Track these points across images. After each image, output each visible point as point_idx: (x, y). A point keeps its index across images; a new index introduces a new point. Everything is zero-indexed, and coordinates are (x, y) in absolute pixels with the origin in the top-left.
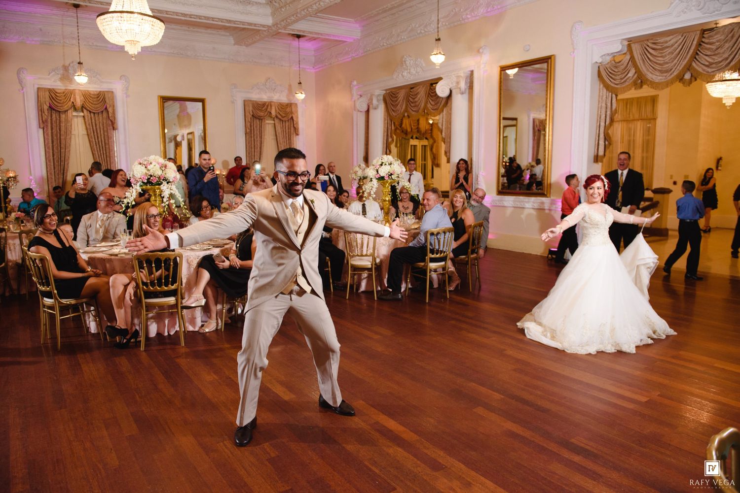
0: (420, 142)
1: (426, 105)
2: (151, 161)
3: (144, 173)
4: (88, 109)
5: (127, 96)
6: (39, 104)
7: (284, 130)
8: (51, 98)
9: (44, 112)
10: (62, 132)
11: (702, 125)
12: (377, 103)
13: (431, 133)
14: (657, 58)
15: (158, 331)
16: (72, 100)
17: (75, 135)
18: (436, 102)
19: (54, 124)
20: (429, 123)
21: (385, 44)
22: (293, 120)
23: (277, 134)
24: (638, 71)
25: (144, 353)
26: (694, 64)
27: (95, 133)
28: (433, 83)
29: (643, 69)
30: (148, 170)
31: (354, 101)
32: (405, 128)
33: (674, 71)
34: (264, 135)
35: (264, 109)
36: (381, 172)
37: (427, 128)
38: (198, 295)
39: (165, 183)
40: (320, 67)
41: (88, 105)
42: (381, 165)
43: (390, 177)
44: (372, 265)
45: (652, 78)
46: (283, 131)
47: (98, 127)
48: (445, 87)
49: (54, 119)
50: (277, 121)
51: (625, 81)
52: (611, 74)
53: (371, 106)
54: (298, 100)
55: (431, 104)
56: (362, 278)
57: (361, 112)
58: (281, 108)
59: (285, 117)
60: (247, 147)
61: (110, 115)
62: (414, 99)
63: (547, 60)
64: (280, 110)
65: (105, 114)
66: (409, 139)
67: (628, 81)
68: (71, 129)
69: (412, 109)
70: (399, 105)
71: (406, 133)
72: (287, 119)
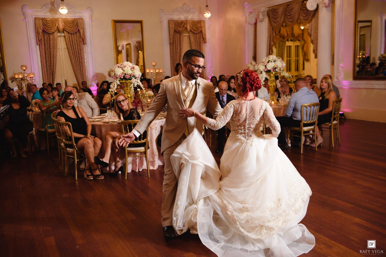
0: (293, 43)
1: (299, 17)
2: (125, 65)
3: (121, 72)
4: (67, 31)
5: (92, 21)
6: (36, 29)
7: (196, 40)
8: (44, 24)
9: (40, 34)
10: (51, 47)
12: (263, 17)
13: (302, 36)
16: (57, 25)
17: (59, 48)
18: (307, 14)
19: (46, 42)
20: (301, 29)
22: (202, 32)
23: (191, 43)
27: (72, 47)
28: (304, 1)
30: (124, 71)
31: (246, 17)
32: (283, 34)
34: (183, 44)
35: (182, 26)
36: (268, 67)
37: (299, 33)
39: (133, 78)
41: (67, 29)
43: (275, 70)
44: (263, 129)
47: (74, 43)
48: (313, 3)
49: (46, 39)
50: (191, 34)
53: (258, 20)
54: (206, 18)
55: (303, 16)
57: (251, 24)
59: (196, 30)
60: (171, 53)
61: (82, 34)
62: (290, 13)
64: (193, 26)
65: (78, 34)
66: (285, 42)
68: (57, 45)
69: (289, 20)
70: (279, 18)
71: (283, 37)
72: (198, 32)
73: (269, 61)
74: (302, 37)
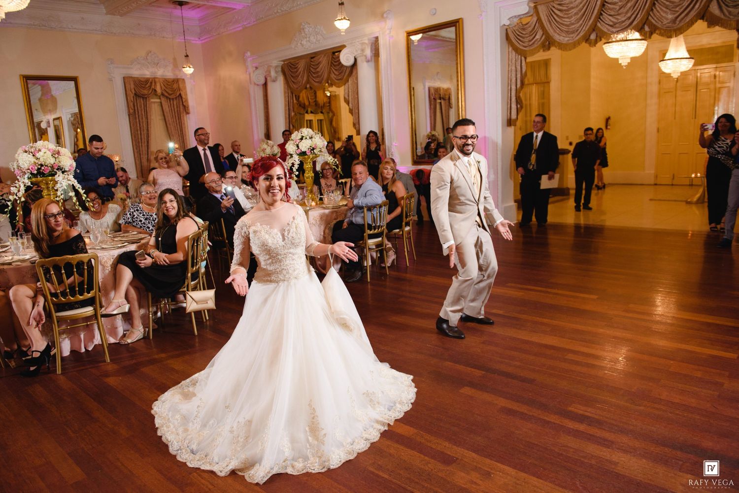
0: (315, 116)
1: (329, 75)
2: (39, 147)
3: (33, 162)
7: (173, 109)
11: (592, 86)
12: (276, 75)
14: (564, 19)
15: (71, 348)
18: (340, 71)
20: (327, 96)
21: (279, 11)
22: (182, 97)
23: (165, 113)
24: (545, 32)
25: (62, 377)
26: (599, 24)
28: (335, 52)
29: (551, 32)
30: (37, 159)
31: (250, 74)
32: (303, 102)
33: (580, 32)
34: (151, 116)
35: (147, 86)
36: (302, 147)
37: (325, 101)
38: (120, 300)
39: (59, 173)
40: (205, 39)
42: (302, 139)
43: (312, 151)
45: (559, 40)
46: (171, 109)
48: (349, 55)
50: (163, 100)
51: (533, 43)
52: (519, 37)
53: (268, 79)
54: (186, 75)
55: (335, 74)
57: (258, 85)
58: (167, 84)
59: (172, 94)
60: (132, 130)
62: (316, 69)
63: (455, 24)
64: (166, 88)
66: (304, 114)
67: (536, 43)
69: (314, 80)
70: (300, 77)
71: (303, 106)
72: (175, 97)
73: (303, 137)
74: (328, 107)
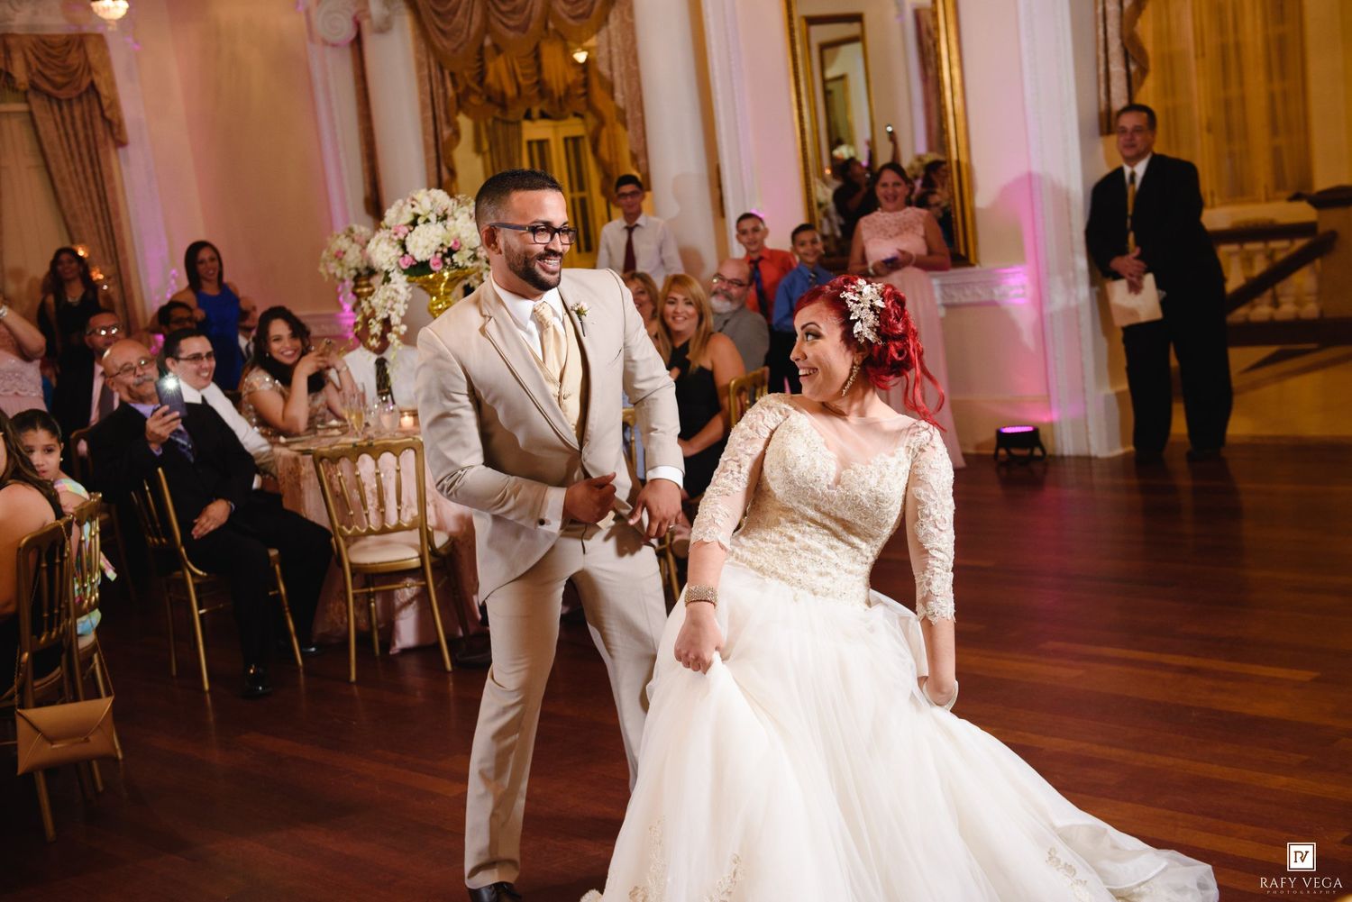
0: (555, 127)
1: (549, 6)
7: (71, 132)
12: (386, 12)
13: (586, 94)
20: (575, 63)
22: (98, 94)
23: (46, 147)
31: (307, 13)
32: (497, 87)
36: (416, 247)
37: (569, 81)
42: (414, 224)
43: (448, 260)
44: (421, 557)
46: (67, 134)
50: (38, 105)
53: (365, 24)
54: (104, 22)
55: (566, 2)
56: (397, 604)
57: (334, 45)
58: (48, 54)
59: (65, 85)
64: (42, 63)
66: (518, 123)
69: (505, 20)
70: (459, 13)
71: (498, 101)
72: (75, 94)
73: (417, 216)
74: (583, 99)
